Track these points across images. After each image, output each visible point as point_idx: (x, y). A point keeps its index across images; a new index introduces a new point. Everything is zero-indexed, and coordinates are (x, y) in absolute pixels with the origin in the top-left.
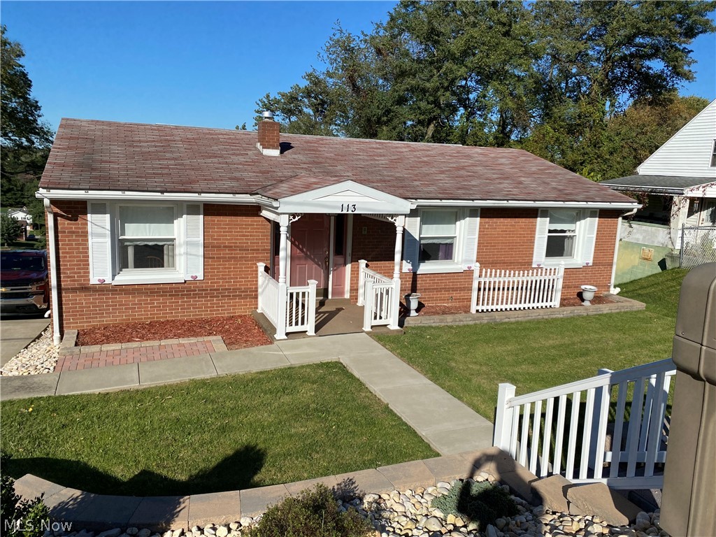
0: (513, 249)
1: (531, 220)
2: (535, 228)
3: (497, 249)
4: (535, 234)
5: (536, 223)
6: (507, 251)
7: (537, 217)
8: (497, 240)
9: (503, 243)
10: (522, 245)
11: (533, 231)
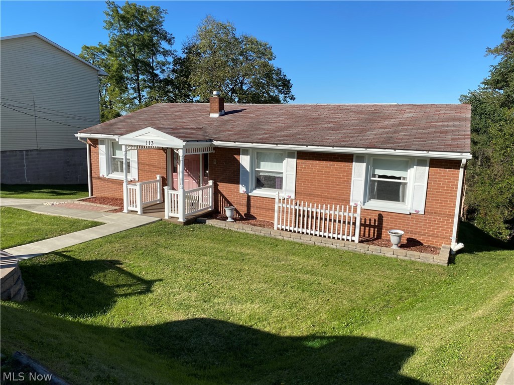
0: (329, 187)
1: (347, 164)
2: (351, 171)
3: (313, 185)
4: (351, 176)
5: (352, 167)
6: (323, 188)
7: (352, 162)
8: (314, 178)
9: (319, 181)
10: (338, 185)
11: (349, 174)
